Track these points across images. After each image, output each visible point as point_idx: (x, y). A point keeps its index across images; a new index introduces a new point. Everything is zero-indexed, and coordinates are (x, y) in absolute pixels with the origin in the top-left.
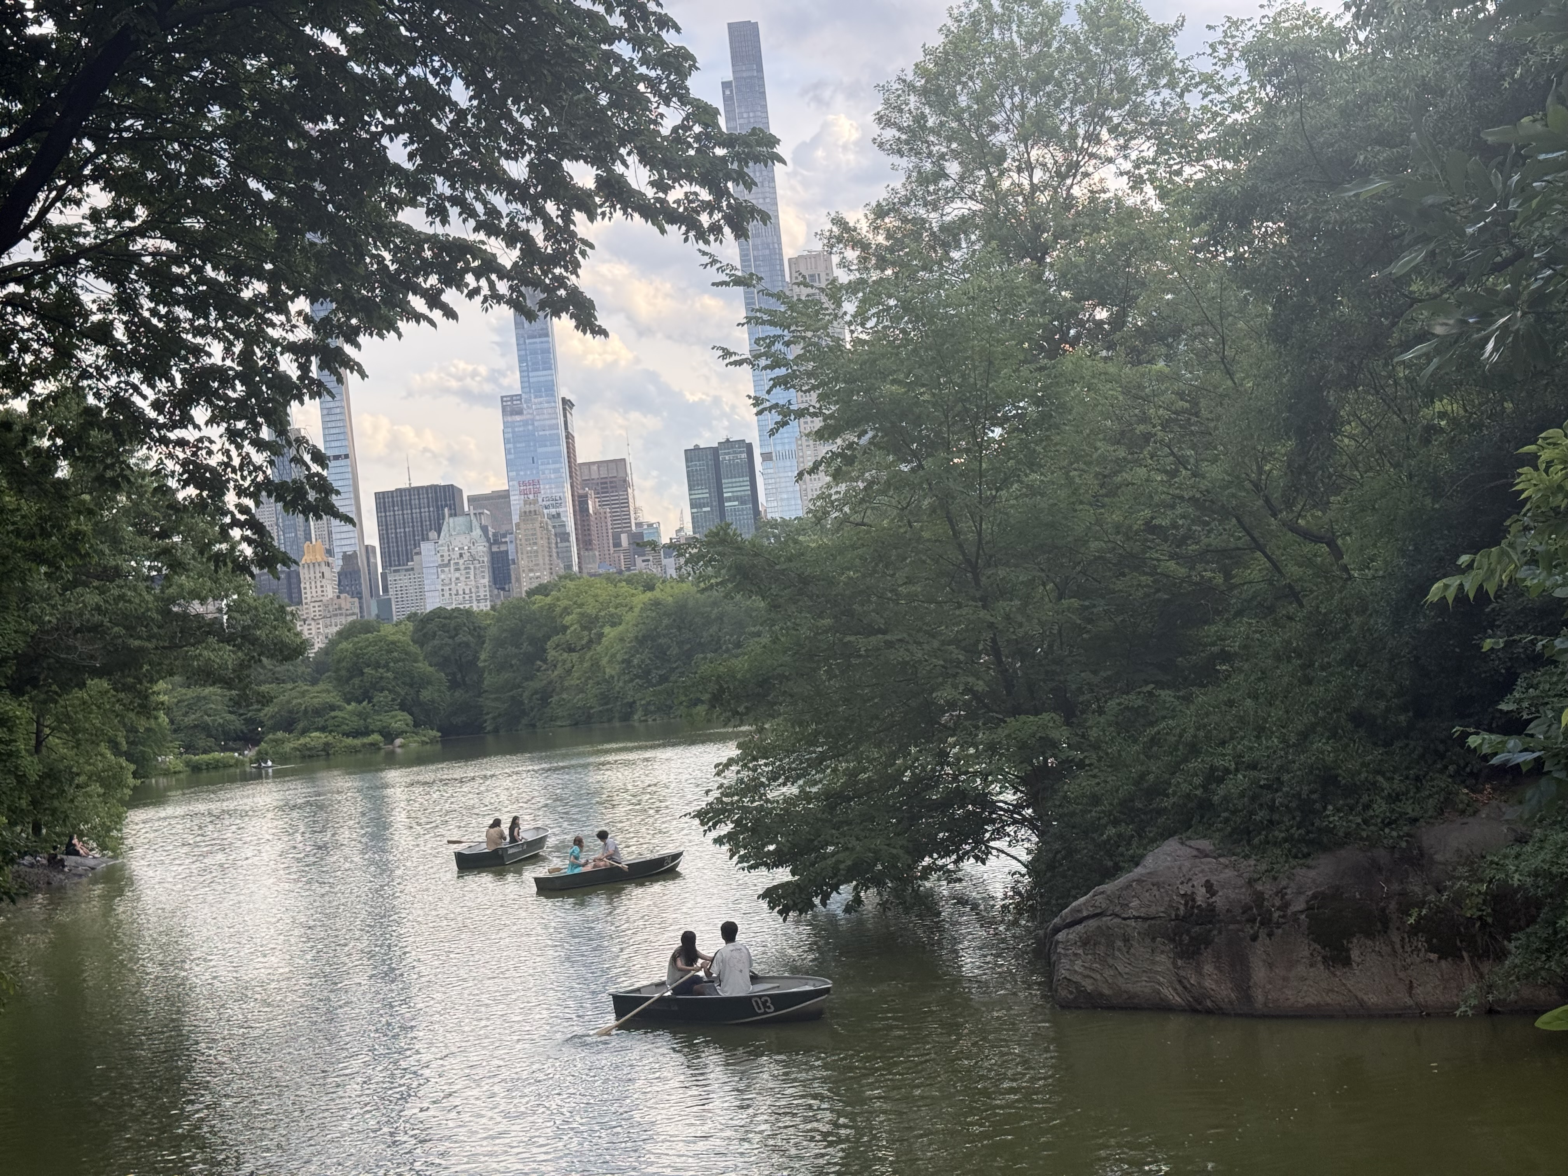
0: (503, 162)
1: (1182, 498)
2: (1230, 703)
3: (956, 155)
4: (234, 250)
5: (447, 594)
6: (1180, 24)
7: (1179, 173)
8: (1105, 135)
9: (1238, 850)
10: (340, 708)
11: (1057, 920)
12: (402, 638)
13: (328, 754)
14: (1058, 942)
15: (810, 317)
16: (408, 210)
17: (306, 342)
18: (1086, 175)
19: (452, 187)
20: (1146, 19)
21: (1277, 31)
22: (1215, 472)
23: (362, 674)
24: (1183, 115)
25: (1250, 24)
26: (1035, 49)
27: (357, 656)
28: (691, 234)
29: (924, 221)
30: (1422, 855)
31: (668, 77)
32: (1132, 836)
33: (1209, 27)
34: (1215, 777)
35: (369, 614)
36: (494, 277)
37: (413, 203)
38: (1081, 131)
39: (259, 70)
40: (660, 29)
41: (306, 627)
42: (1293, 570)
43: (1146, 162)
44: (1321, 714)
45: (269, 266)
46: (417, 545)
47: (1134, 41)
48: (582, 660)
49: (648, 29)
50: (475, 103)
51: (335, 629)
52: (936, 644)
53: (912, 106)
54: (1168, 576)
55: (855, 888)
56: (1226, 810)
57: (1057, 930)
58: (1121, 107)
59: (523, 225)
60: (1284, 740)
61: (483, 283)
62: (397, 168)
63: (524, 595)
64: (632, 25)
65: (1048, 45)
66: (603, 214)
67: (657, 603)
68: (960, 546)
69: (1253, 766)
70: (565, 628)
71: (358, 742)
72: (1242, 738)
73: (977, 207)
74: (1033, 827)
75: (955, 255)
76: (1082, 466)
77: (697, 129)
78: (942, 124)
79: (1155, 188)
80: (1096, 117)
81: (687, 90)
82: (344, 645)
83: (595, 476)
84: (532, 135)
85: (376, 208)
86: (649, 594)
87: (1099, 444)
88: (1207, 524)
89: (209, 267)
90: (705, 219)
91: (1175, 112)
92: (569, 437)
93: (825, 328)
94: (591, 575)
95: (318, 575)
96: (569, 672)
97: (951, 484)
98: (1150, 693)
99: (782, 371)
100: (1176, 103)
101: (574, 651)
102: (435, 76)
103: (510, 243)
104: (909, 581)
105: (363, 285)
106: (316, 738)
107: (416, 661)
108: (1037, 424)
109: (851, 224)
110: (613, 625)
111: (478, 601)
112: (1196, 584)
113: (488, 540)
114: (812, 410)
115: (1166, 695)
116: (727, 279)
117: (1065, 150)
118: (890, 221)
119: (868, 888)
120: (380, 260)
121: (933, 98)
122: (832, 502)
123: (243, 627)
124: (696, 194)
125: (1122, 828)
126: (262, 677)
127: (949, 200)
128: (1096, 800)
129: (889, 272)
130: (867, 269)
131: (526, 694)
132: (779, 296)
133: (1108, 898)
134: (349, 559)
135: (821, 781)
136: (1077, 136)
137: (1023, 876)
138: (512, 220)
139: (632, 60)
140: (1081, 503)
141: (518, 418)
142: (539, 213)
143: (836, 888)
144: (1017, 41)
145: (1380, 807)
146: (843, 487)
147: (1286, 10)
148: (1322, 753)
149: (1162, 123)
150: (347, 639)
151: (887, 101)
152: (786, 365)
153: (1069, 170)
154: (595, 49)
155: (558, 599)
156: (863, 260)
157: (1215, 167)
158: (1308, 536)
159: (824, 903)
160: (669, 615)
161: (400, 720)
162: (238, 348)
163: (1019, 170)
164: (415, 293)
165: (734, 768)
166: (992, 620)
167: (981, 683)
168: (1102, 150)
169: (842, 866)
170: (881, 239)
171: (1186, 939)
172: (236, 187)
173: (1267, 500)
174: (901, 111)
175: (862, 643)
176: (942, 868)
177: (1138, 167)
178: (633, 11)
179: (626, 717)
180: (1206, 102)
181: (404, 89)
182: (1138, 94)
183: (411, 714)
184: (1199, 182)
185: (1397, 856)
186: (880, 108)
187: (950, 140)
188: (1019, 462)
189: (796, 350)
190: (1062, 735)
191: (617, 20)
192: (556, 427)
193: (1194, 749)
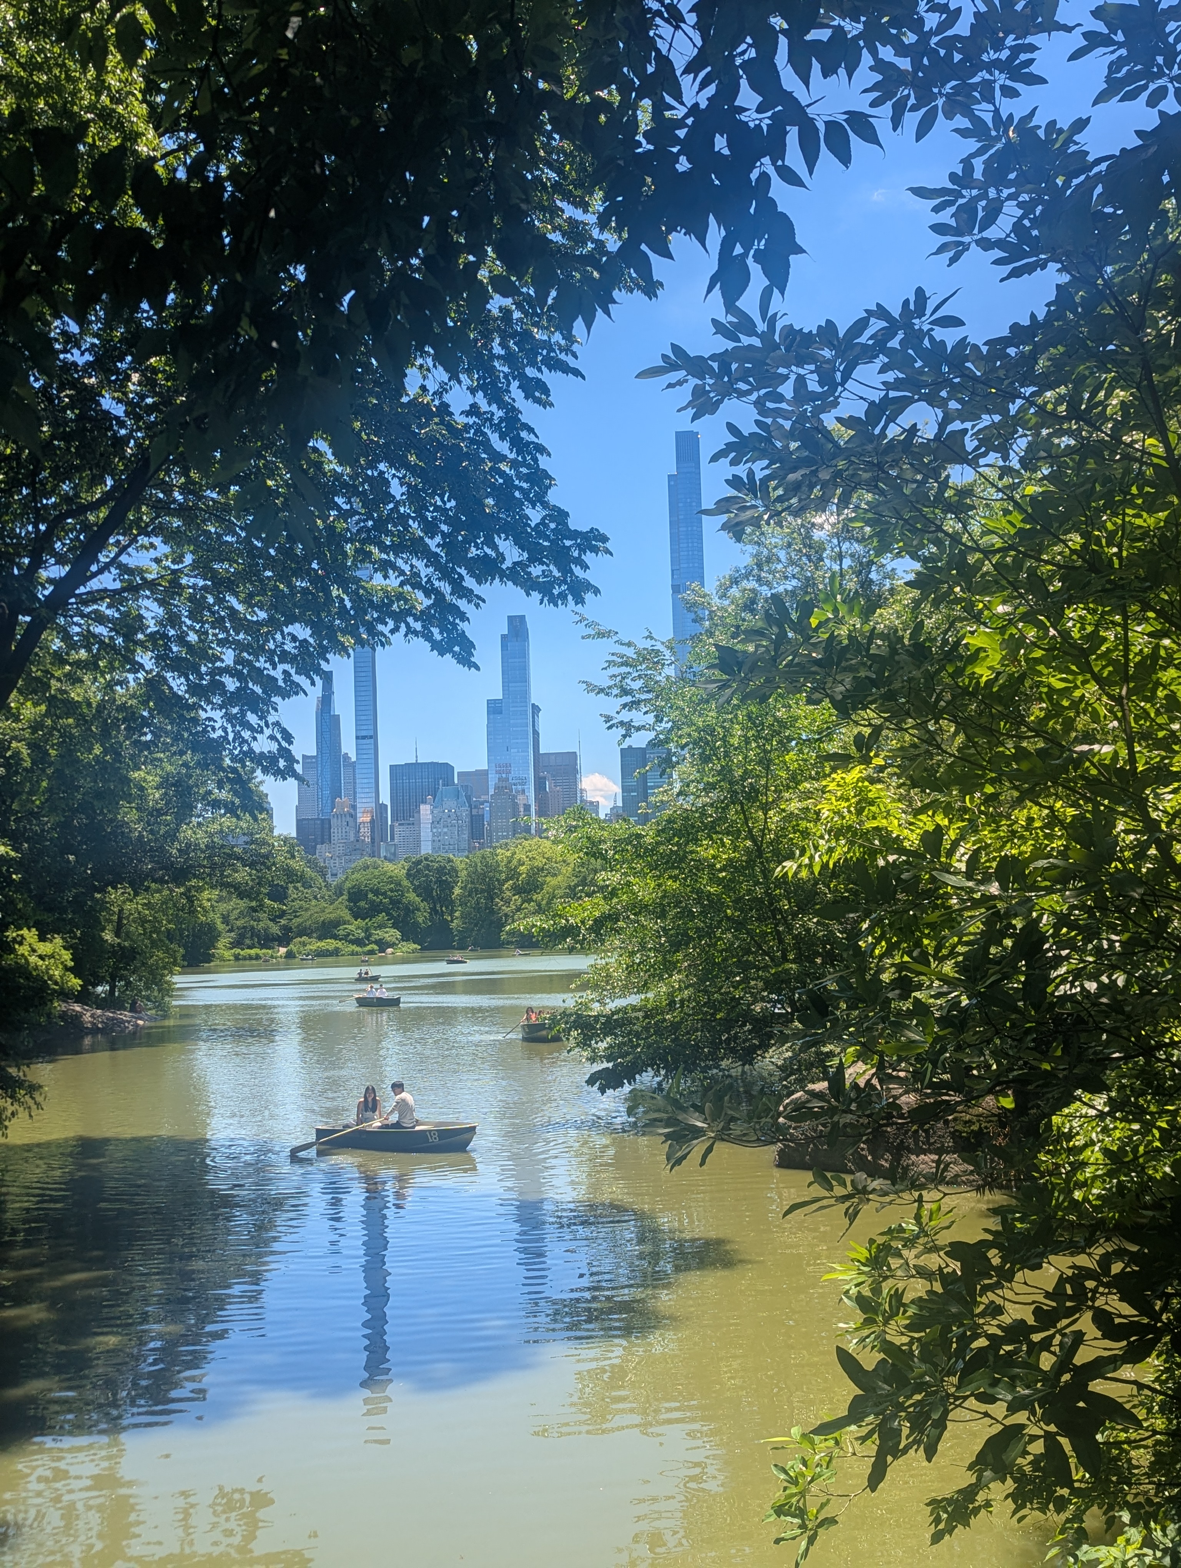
5: (437, 844)
10: (349, 923)
12: (399, 875)
23: (367, 898)
27: (365, 885)
28: (546, 599)
31: (535, 489)
35: (379, 854)
40: (536, 454)
41: (332, 862)
46: (417, 806)
59: (436, 583)
70: (518, 875)
71: (359, 949)
77: (553, 526)
81: (547, 499)
82: (356, 876)
83: (552, 763)
90: (555, 589)
92: (536, 733)
95: (344, 823)
99: (628, 699)
103: (427, 595)
106: (330, 944)
107: (406, 892)
110: (554, 876)
111: (460, 851)
113: (470, 806)
134: (369, 813)
141: (499, 717)
150: (358, 871)
161: (391, 934)
183: (400, 931)
189: (638, 684)
192: (526, 725)
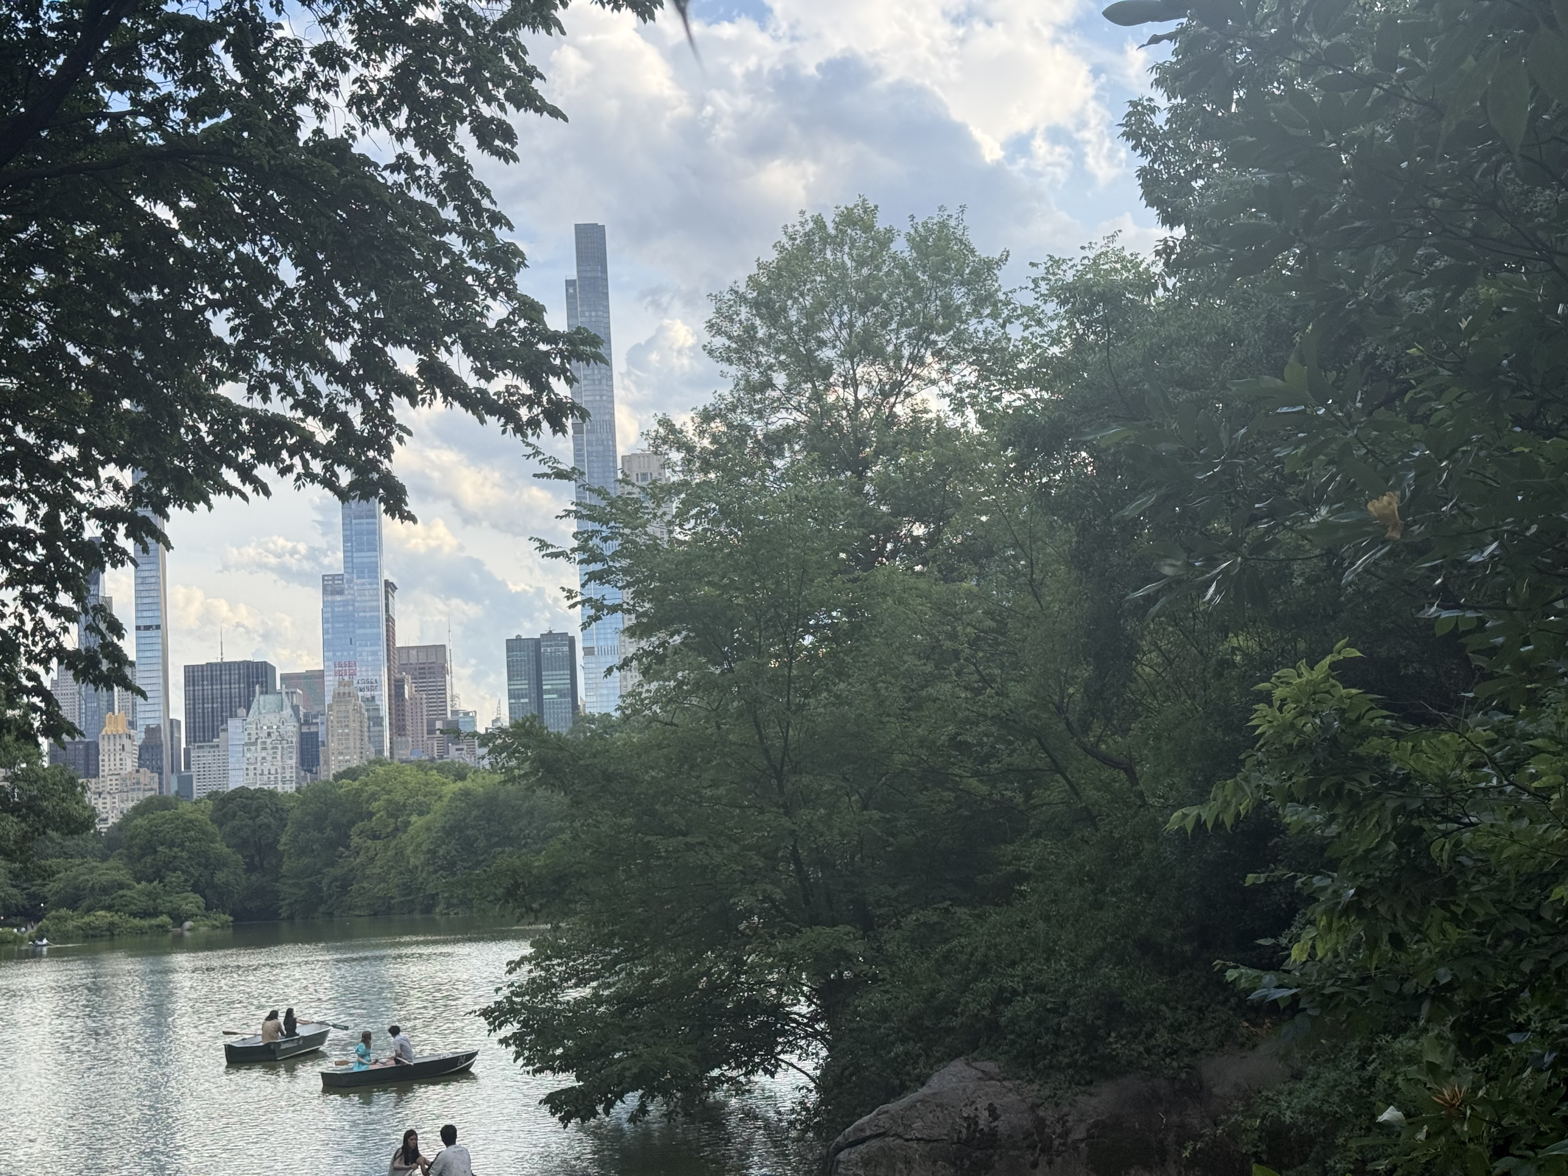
0: (328, 342)
1: (985, 716)
2: (1023, 924)
3: (783, 366)
4: (47, 412)
5: (251, 773)
6: (1006, 257)
7: (998, 399)
8: (929, 359)
9: (1023, 1074)
10: (129, 887)
11: (839, 1139)
12: (200, 817)
13: (113, 935)
14: (839, 1162)
15: (630, 515)
16: (229, 384)
17: (114, 509)
18: (908, 395)
19: (273, 364)
20: (972, 251)
21: (1097, 272)
22: (1018, 692)
23: (156, 852)
24: (1004, 344)
25: (1071, 263)
26: (865, 271)
27: (152, 833)
28: (510, 427)
29: (748, 428)
30: (1201, 1088)
31: (496, 271)
32: (919, 1056)
33: (1032, 264)
34: (1003, 997)
35: (169, 790)
36: (308, 456)
37: (235, 378)
38: (906, 352)
39: (86, 236)
40: (493, 225)
41: (101, 801)
42: (1091, 793)
43: (969, 387)
44: (1109, 939)
45: (81, 431)
46: (224, 721)
47: (959, 272)
48: (386, 848)
49: (481, 225)
50: (303, 283)
51: (131, 805)
52: (736, 848)
53: (743, 317)
54: (969, 793)
55: (641, 1097)
56: (1013, 1032)
57: (839, 1149)
58: (945, 332)
59: (342, 407)
60: (1072, 963)
61: (297, 460)
62: (220, 340)
63: (331, 778)
64: (465, 219)
65: (878, 268)
66: (424, 400)
67: (466, 793)
68: (766, 751)
69: (1041, 989)
70: (371, 815)
71: (145, 923)
72: (1032, 960)
73: (801, 418)
74: (823, 1040)
75: (779, 463)
76: (889, 678)
77: (522, 324)
78: (771, 336)
79: (976, 412)
80: (920, 339)
81: (515, 285)
82: (139, 821)
83: (413, 660)
84: (358, 317)
85: (197, 379)
86: (460, 784)
87: (906, 658)
88: (1011, 743)
89: (19, 429)
90: (524, 413)
91: (996, 341)
92: (390, 620)
93: (644, 526)
94: (402, 761)
95: (118, 747)
96: (372, 859)
97: (759, 689)
98: (947, 910)
99: (597, 567)
100: (998, 333)
101: (378, 838)
102: (264, 255)
103: (327, 424)
104: (714, 784)
105: (175, 455)
106: (102, 917)
107: (213, 842)
108: (848, 635)
109: (678, 427)
110: (421, 814)
111: (284, 782)
112: (996, 802)
113: (299, 720)
114: (625, 606)
115: (961, 912)
116: (549, 471)
117: (890, 370)
118: (718, 426)
119: (654, 1097)
120: (195, 431)
121: (764, 310)
122: (642, 700)
123: (30, 797)
124: (517, 387)
125: (910, 1046)
126: (50, 851)
127: (775, 410)
128: (885, 1016)
129: (712, 476)
130: (690, 471)
131: (325, 881)
132: (600, 492)
133: (892, 1117)
134: (153, 732)
135: (614, 984)
136: (902, 357)
137: (810, 1091)
138: (331, 400)
139: (462, 253)
140: (889, 715)
141: (338, 598)
142: (360, 395)
143: (620, 1096)
144: (849, 263)
145: (1162, 1037)
146: (654, 686)
147: (1105, 254)
148: (1108, 979)
149: (984, 351)
150: (142, 815)
151: (718, 311)
152: (603, 560)
153: (892, 389)
154: (426, 239)
155: (366, 784)
156: (687, 462)
157: (1033, 397)
158: (1107, 760)
159: (607, 1112)
160: (478, 807)
161: (191, 902)
162: (43, 510)
163: (845, 385)
164: (228, 467)
165: (526, 967)
166: (794, 827)
167: (778, 890)
168: (925, 371)
169: (627, 1074)
170: (706, 442)
171: (967, 1163)
172: (55, 350)
173: (1068, 724)
174: (732, 320)
175: (663, 845)
176: (731, 1078)
177: (959, 390)
178: (467, 207)
179: (428, 910)
180: (1027, 334)
181: (233, 264)
182: (962, 322)
183: (204, 896)
184: (1017, 409)
185: (1177, 1087)
186: (712, 316)
187: (778, 351)
188: (828, 671)
189: (613, 546)
190: (857, 948)
191: (449, 214)
192: (377, 609)
193: (984, 968)
